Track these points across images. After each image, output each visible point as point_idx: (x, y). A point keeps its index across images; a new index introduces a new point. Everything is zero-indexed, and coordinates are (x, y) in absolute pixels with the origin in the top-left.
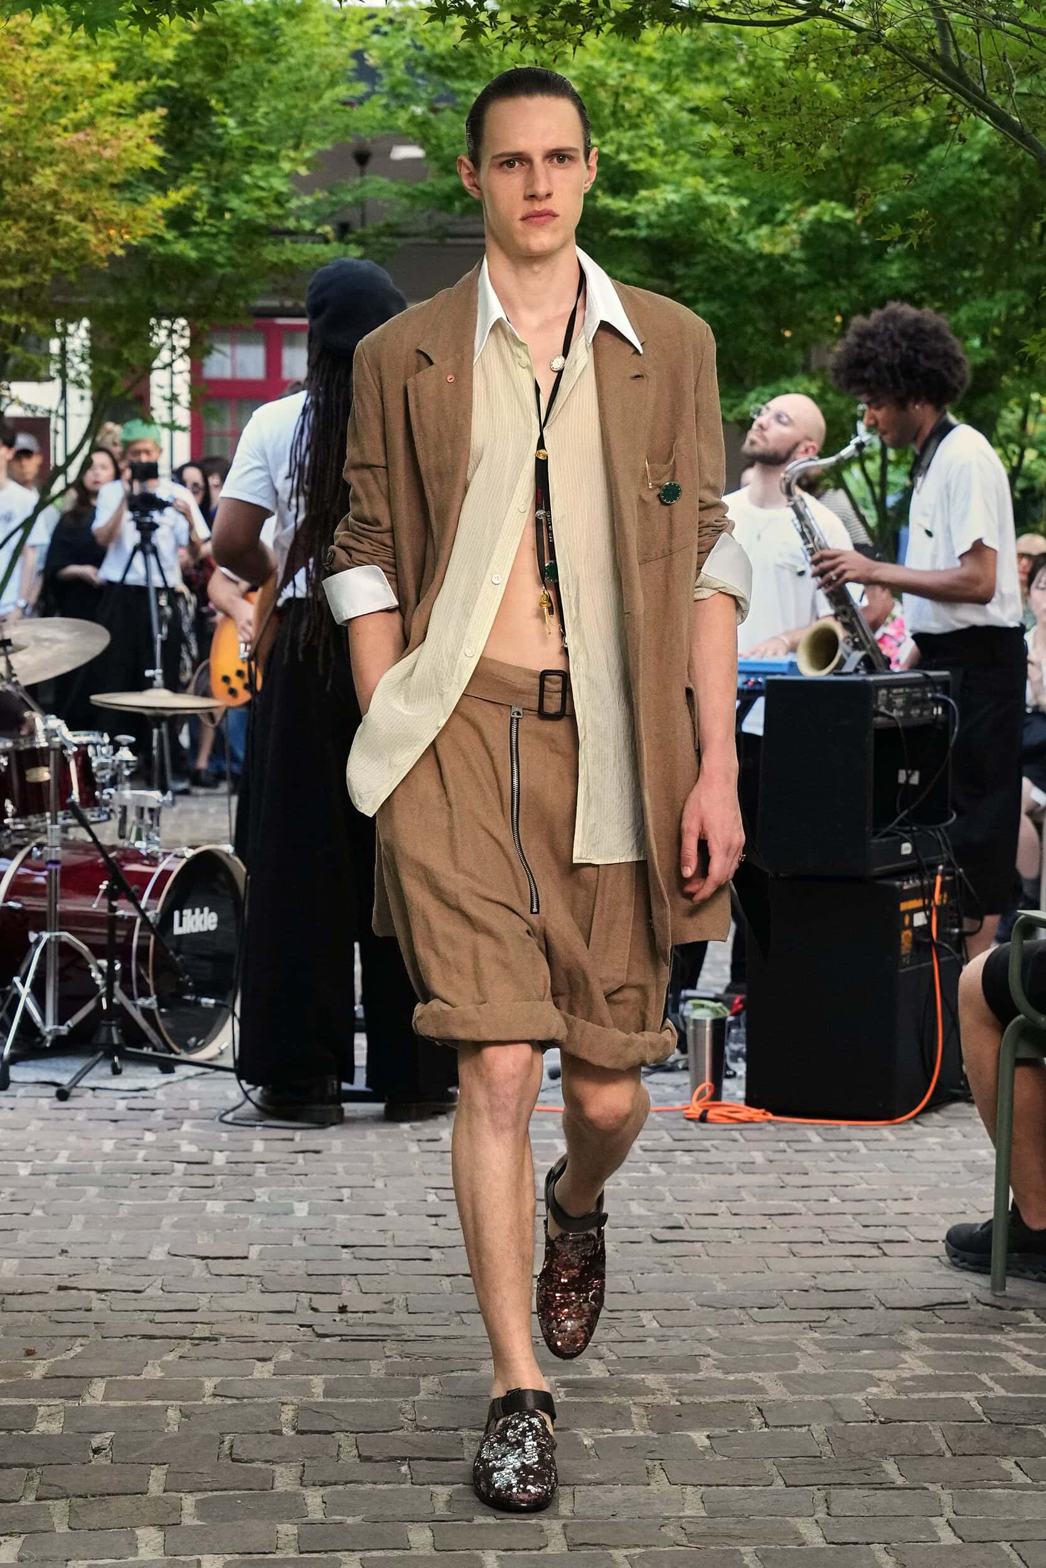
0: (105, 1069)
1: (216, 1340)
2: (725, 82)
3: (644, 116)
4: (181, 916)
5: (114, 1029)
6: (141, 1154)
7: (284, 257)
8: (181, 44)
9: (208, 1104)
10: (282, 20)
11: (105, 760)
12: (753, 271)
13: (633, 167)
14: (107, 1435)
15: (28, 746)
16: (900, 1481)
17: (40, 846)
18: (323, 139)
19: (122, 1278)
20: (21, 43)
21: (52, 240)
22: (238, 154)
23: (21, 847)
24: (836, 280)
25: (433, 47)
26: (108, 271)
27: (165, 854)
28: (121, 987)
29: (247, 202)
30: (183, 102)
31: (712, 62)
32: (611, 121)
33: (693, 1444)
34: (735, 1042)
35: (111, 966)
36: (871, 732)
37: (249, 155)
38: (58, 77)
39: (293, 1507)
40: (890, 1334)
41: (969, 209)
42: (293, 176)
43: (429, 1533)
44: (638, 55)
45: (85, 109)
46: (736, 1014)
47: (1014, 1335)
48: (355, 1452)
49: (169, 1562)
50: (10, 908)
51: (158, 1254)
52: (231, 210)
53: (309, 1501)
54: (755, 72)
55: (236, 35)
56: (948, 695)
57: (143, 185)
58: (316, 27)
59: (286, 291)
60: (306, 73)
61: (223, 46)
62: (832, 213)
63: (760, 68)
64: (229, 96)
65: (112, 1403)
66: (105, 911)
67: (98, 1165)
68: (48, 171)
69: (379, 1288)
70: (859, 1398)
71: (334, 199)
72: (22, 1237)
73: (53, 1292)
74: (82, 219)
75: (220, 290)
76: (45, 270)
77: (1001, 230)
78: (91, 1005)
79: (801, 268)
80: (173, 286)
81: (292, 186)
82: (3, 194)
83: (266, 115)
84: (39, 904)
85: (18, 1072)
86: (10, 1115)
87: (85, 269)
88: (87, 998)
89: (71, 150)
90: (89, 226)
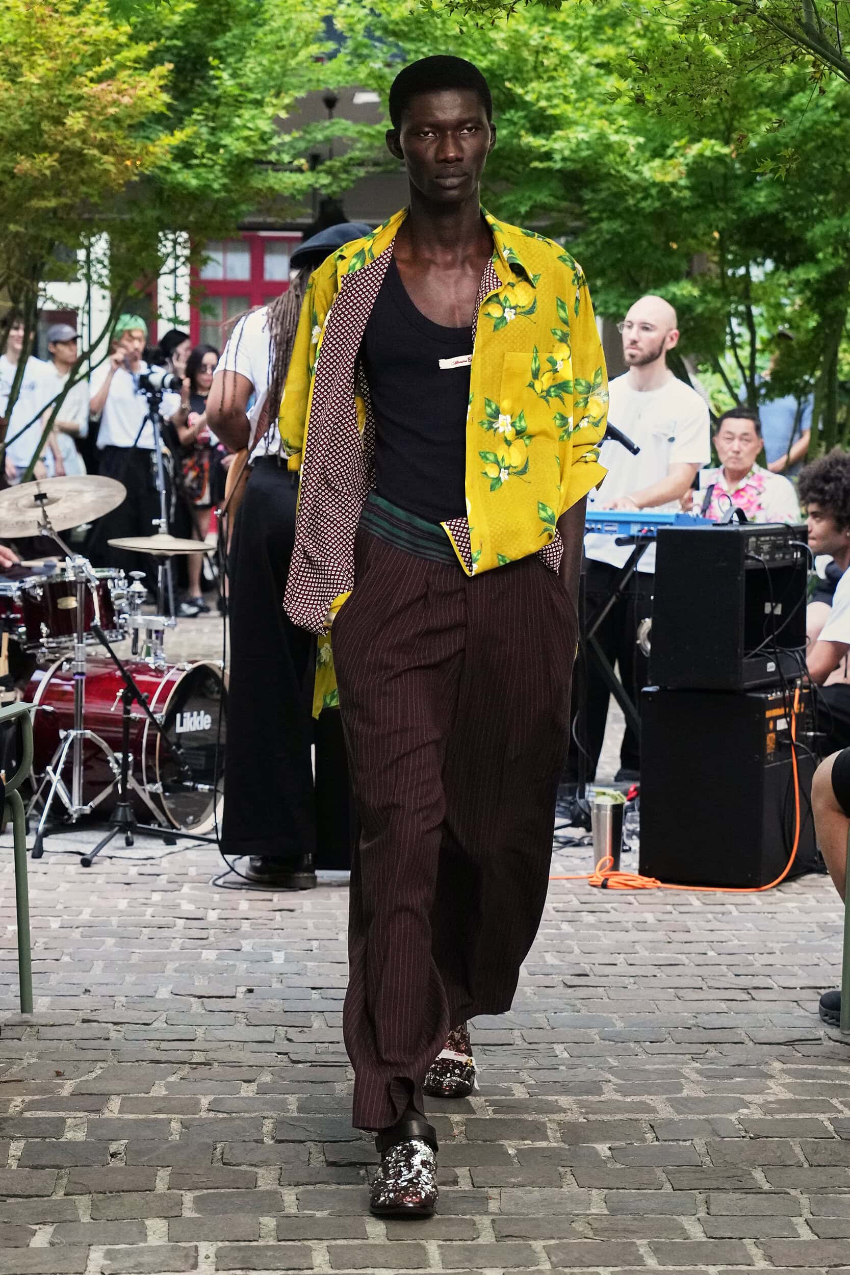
0: (119, 841)
1: (210, 1064)
2: (625, 43)
3: (559, 69)
5: (127, 810)
6: (150, 911)
7: (267, 185)
8: (185, 11)
9: (204, 871)
11: (121, 592)
12: (647, 195)
13: (550, 112)
14: (122, 1142)
15: (59, 580)
16: (767, 1187)
17: (69, 660)
18: (301, 87)
19: (131, 1013)
20: (57, 11)
21: (80, 170)
22: (230, 101)
23: (53, 661)
24: (714, 202)
25: (389, 14)
26: (125, 194)
27: (169, 668)
28: (133, 775)
29: (237, 140)
30: (186, 58)
31: (614, 26)
32: (533, 74)
33: (597, 1154)
35: (125, 758)
36: (743, 573)
37: (240, 101)
38: (86, 38)
39: (272, 1203)
40: (758, 1065)
41: (824, 145)
42: (276, 120)
43: (383, 1225)
44: (556, 20)
45: (108, 64)
48: (323, 1158)
49: (174, 1249)
50: (44, 710)
51: (164, 993)
52: (225, 146)
53: (285, 1198)
54: (649, 35)
57: (154, 125)
59: (268, 211)
60: (285, 35)
61: (219, 13)
62: (712, 150)
63: (653, 32)
64: (223, 53)
65: (126, 1116)
66: (121, 713)
67: (114, 920)
68: (78, 114)
70: (733, 1117)
71: (308, 137)
72: (54, 979)
73: (78, 1024)
74: (105, 153)
75: (215, 210)
76: (75, 194)
78: (109, 790)
79: (687, 193)
81: (274, 127)
82: (41, 133)
83: (251, 70)
84: (68, 707)
85: (49, 843)
86: (43, 878)
87: (107, 193)
88: (106, 784)
89: (96, 97)
90: (110, 158)
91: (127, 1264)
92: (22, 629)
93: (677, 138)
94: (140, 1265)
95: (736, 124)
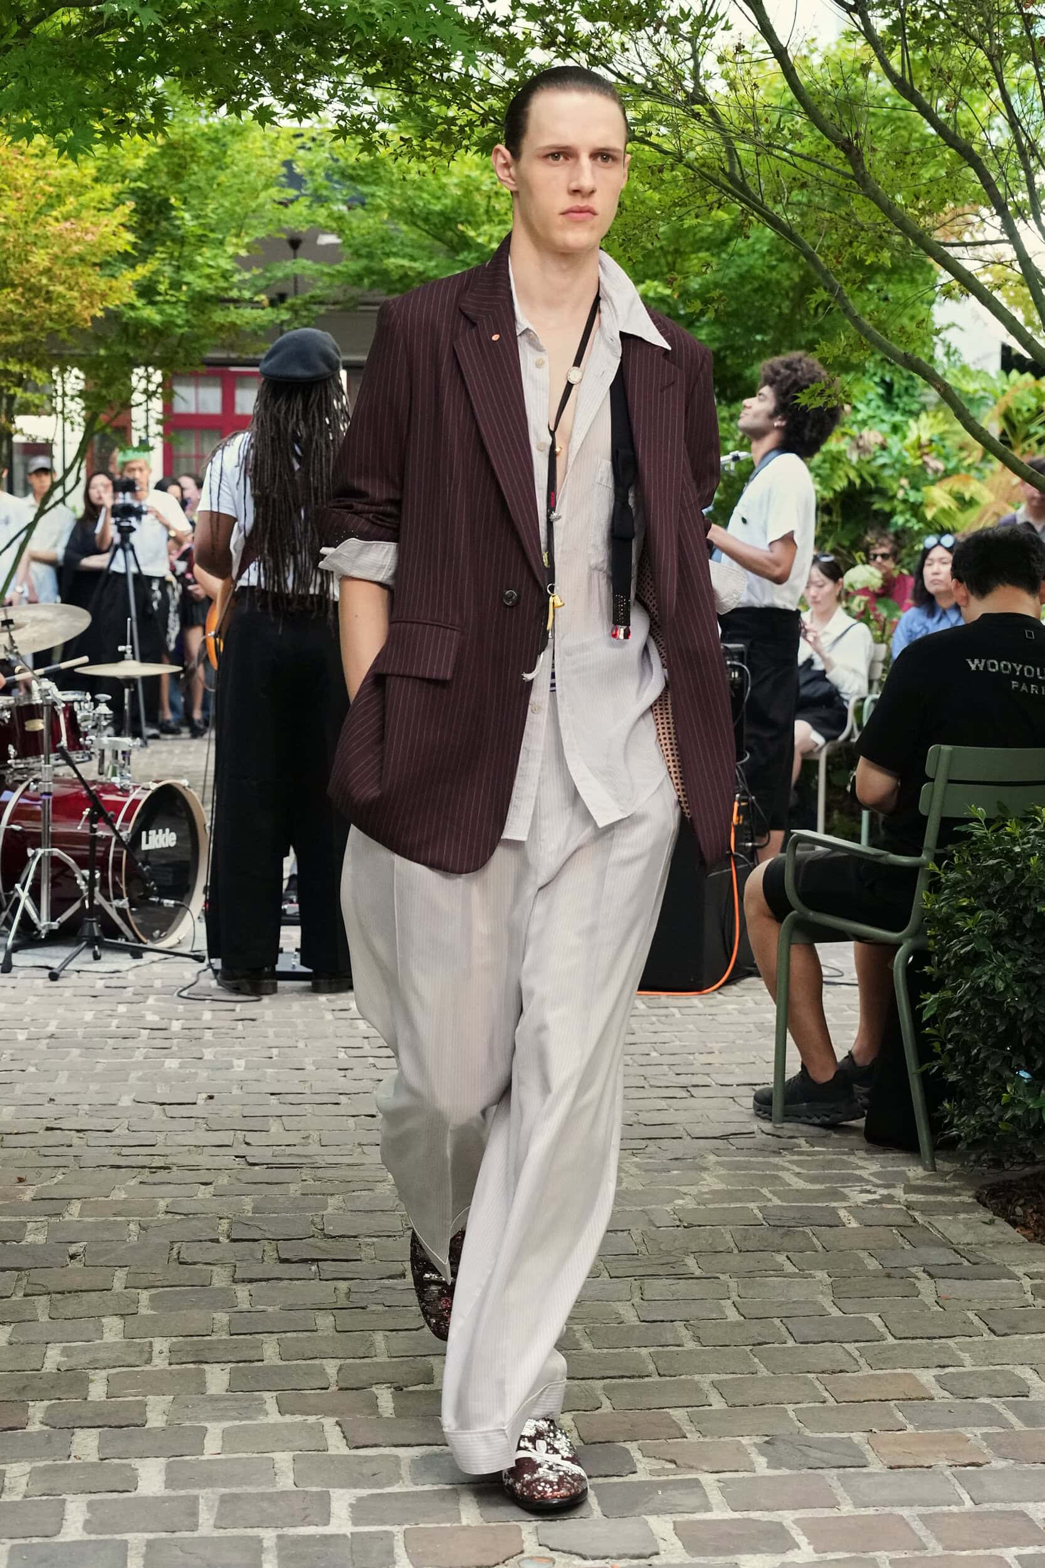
0: (87, 955)
1: (169, 1168)
4: (148, 835)
5: (95, 925)
6: (115, 1022)
7: (229, 320)
8: (149, 155)
9: (168, 982)
10: (229, 137)
11: (86, 713)
14: (81, 1244)
15: (26, 703)
16: (698, 1273)
17: (36, 781)
18: (259, 228)
19: (94, 1120)
20: (22, 154)
21: (47, 306)
22: (192, 240)
23: (21, 782)
25: (346, 159)
26: (91, 331)
27: (135, 787)
28: (101, 891)
29: (200, 277)
30: (151, 200)
32: (485, 218)
35: (92, 875)
37: (202, 240)
38: (51, 180)
39: (225, 1299)
40: (694, 1158)
41: (761, 288)
42: (236, 257)
43: (332, 1318)
47: (790, 1158)
48: (276, 1256)
49: (128, 1345)
50: (12, 830)
51: (126, 1101)
52: (188, 284)
53: (239, 1294)
55: (193, 149)
56: (742, 662)
57: (118, 264)
58: (253, 143)
59: (232, 347)
60: (246, 178)
61: (181, 157)
62: (656, 292)
64: (187, 195)
65: (86, 1219)
66: (88, 831)
67: (80, 1032)
68: (42, 251)
69: (299, 1127)
70: (669, 1208)
71: (268, 275)
72: (19, 1089)
73: (42, 1132)
74: (71, 289)
75: (179, 345)
76: (42, 329)
77: (787, 303)
78: (77, 906)
80: (144, 342)
81: (235, 265)
82: (8, 270)
83: (215, 210)
84: (36, 827)
85: (18, 959)
86: (12, 992)
87: (73, 327)
88: (73, 900)
89: (61, 236)
90: (76, 294)
91: (83, 1361)
94: (97, 1360)
95: (678, 266)
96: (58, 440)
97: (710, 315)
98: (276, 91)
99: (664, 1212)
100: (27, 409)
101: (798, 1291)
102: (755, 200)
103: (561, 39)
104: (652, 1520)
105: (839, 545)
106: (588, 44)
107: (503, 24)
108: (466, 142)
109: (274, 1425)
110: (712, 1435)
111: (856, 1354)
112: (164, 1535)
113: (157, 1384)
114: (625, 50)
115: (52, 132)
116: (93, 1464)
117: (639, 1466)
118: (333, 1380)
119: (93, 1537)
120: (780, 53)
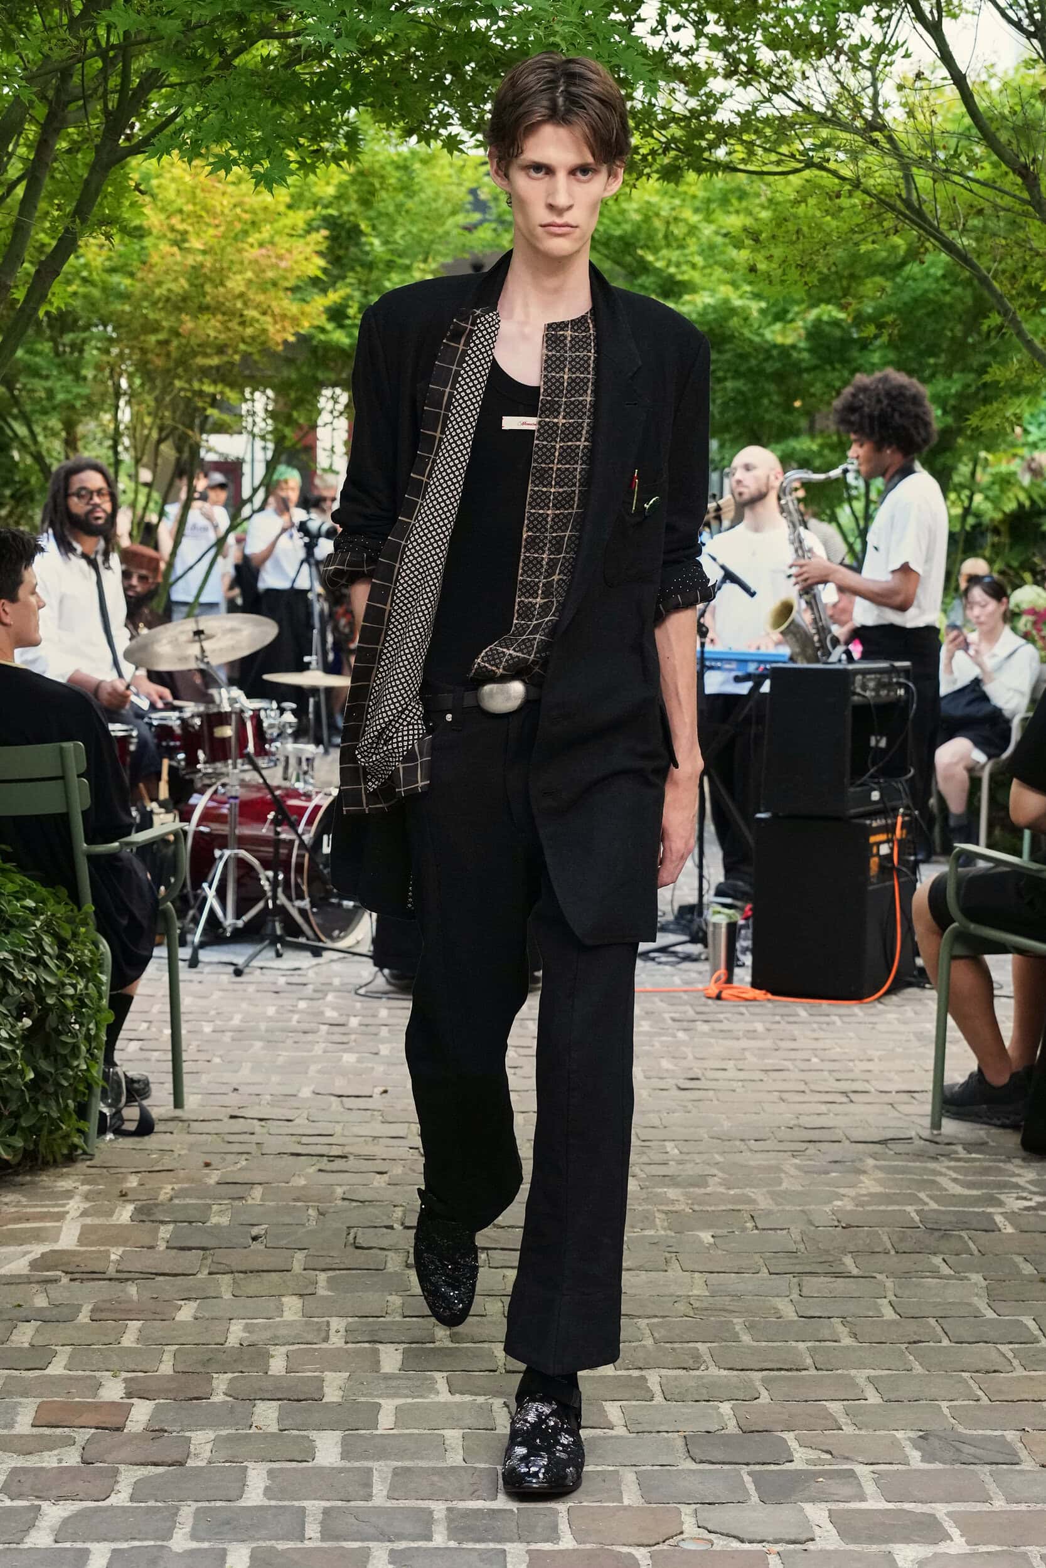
0: (270, 953)
1: (346, 1157)
2: (750, 213)
3: (688, 239)
5: (277, 924)
6: (296, 1017)
8: (341, 182)
9: (346, 980)
10: (417, 166)
11: (273, 721)
12: (769, 357)
13: (679, 277)
14: (263, 1226)
15: (215, 710)
16: (855, 1272)
17: (224, 785)
18: (446, 255)
19: (278, 1110)
21: (241, 329)
22: (381, 266)
23: (210, 786)
24: (831, 363)
26: (283, 354)
27: (318, 793)
28: (284, 892)
30: (342, 226)
31: (740, 199)
32: (663, 243)
33: (701, 1242)
34: (745, 939)
35: (276, 876)
36: (850, 707)
37: (390, 266)
38: (247, 207)
39: (400, 1283)
40: (853, 1162)
41: (934, 312)
44: (685, 193)
45: (267, 231)
46: (746, 919)
47: (946, 1164)
49: (307, 1323)
50: (201, 832)
51: (306, 1092)
54: (773, 207)
55: (382, 177)
57: (310, 289)
58: (442, 170)
60: (434, 205)
61: (372, 185)
62: (829, 314)
63: (778, 204)
64: (376, 221)
65: (268, 1203)
66: (271, 834)
67: (263, 1026)
68: (239, 277)
70: (827, 1209)
72: (204, 1078)
73: (226, 1120)
74: (264, 313)
76: (236, 352)
77: (958, 327)
78: (261, 905)
79: (805, 355)
80: (332, 364)
82: (204, 294)
83: (403, 237)
84: (223, 829)
85: (204, 955)
86: (198, 987)
87: (265, 351)
88: (257, 900)
89: (256, 262)
90: (268, 319)
91: (264, 1337)
92: (181, 756)
93: (799, 302)
94: (276, 1337)
95: (852, 291)
96: (248, 458)
97: (884, 339)
98: (465, 121)
99: (824, 1212)
100: (220, 428)
101: (953, 1293)
102: (931, 225)
103: (743, 68)
104: (808, 1508)
105: (1009, 566)
106: (769, 72)
107: (686, 54)
108: (647, 170)
109: (445, 1404)
110: (867, 1427)
111: (1010, 1355)
112: (340, 1503)
113: (334, 1360)
114: (805, 77)
115: (250, 163)
116: (273, 1434)
117: (796, 1456)
118: (501, 1363)
119: (273, 1503)
120: (959, 79)
